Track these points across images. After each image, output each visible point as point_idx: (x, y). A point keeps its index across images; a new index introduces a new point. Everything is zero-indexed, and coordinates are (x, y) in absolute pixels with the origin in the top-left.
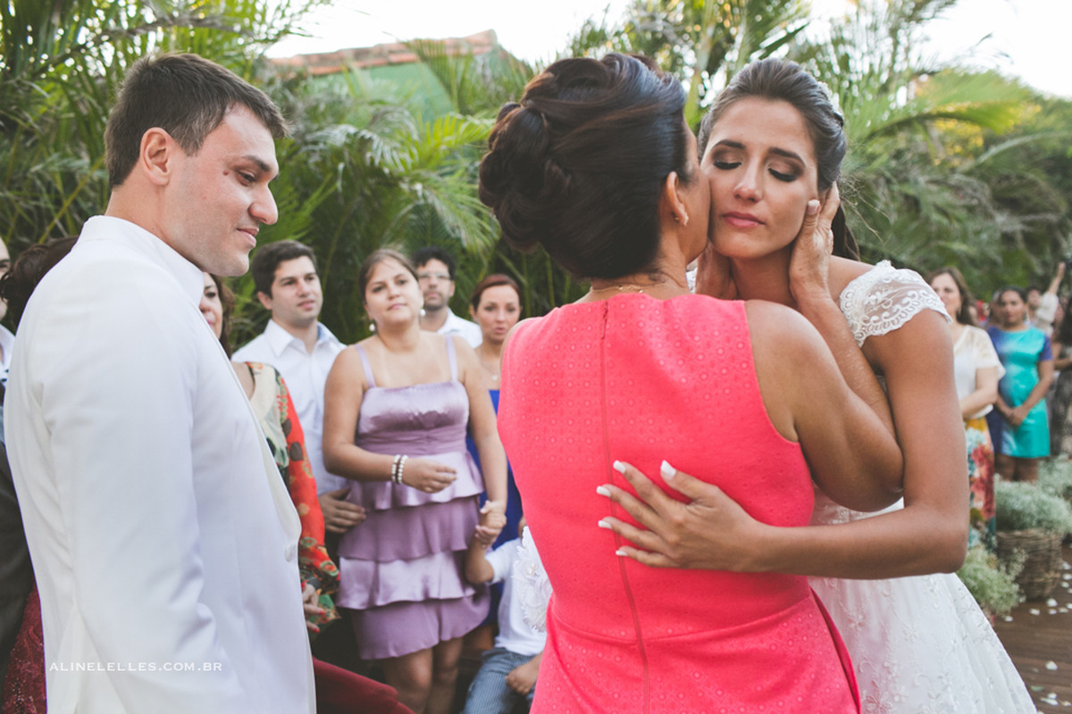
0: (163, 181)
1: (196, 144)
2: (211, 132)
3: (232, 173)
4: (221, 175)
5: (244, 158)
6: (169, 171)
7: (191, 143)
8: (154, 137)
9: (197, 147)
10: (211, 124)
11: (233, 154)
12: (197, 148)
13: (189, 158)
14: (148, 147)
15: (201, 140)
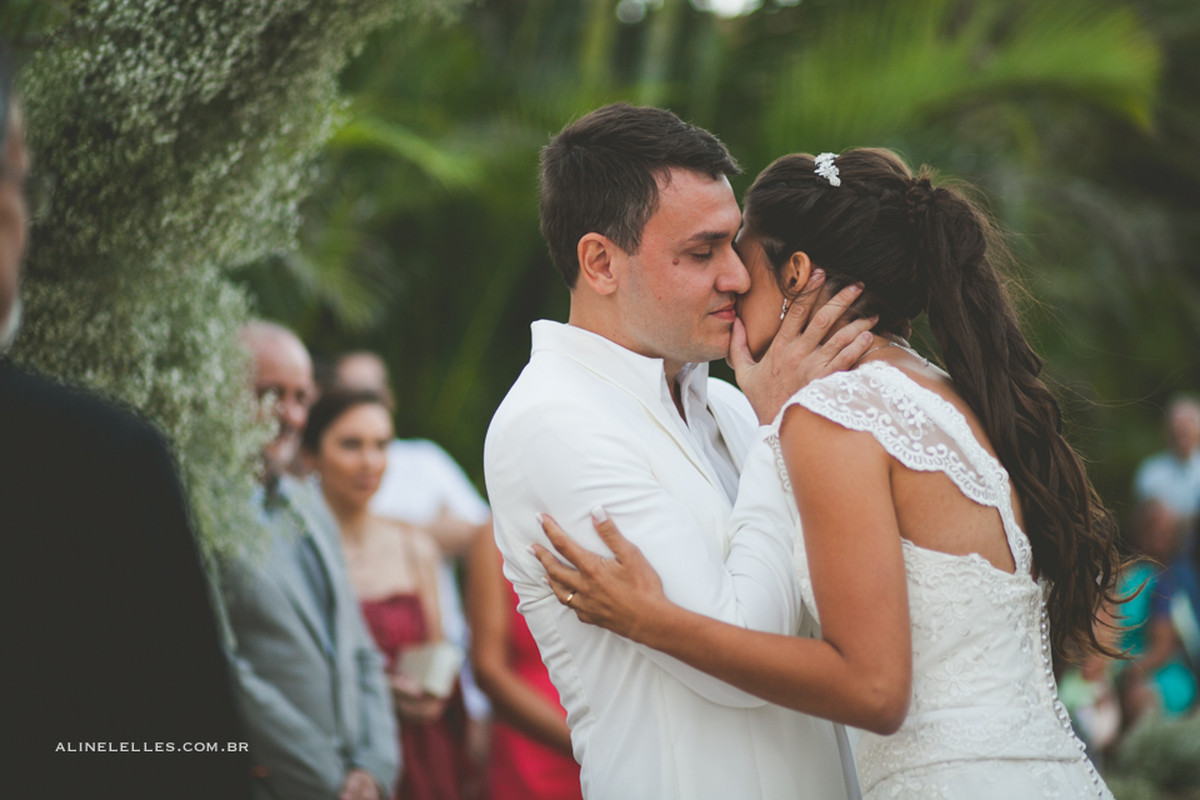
0: (610, 289)
1: (634, 241)
2: (646, 221)
3: (683, 259)
4: (670, 266)
5: (690, 240)
6: (614, 277)
7: (629, 240)
8: (590, 243)
9: (636, 243)
10: (645, 213)
11: (677, 239)
12: (637, 245)
13: (631, 258)
14: (587, 256)
15: (639, 234)
